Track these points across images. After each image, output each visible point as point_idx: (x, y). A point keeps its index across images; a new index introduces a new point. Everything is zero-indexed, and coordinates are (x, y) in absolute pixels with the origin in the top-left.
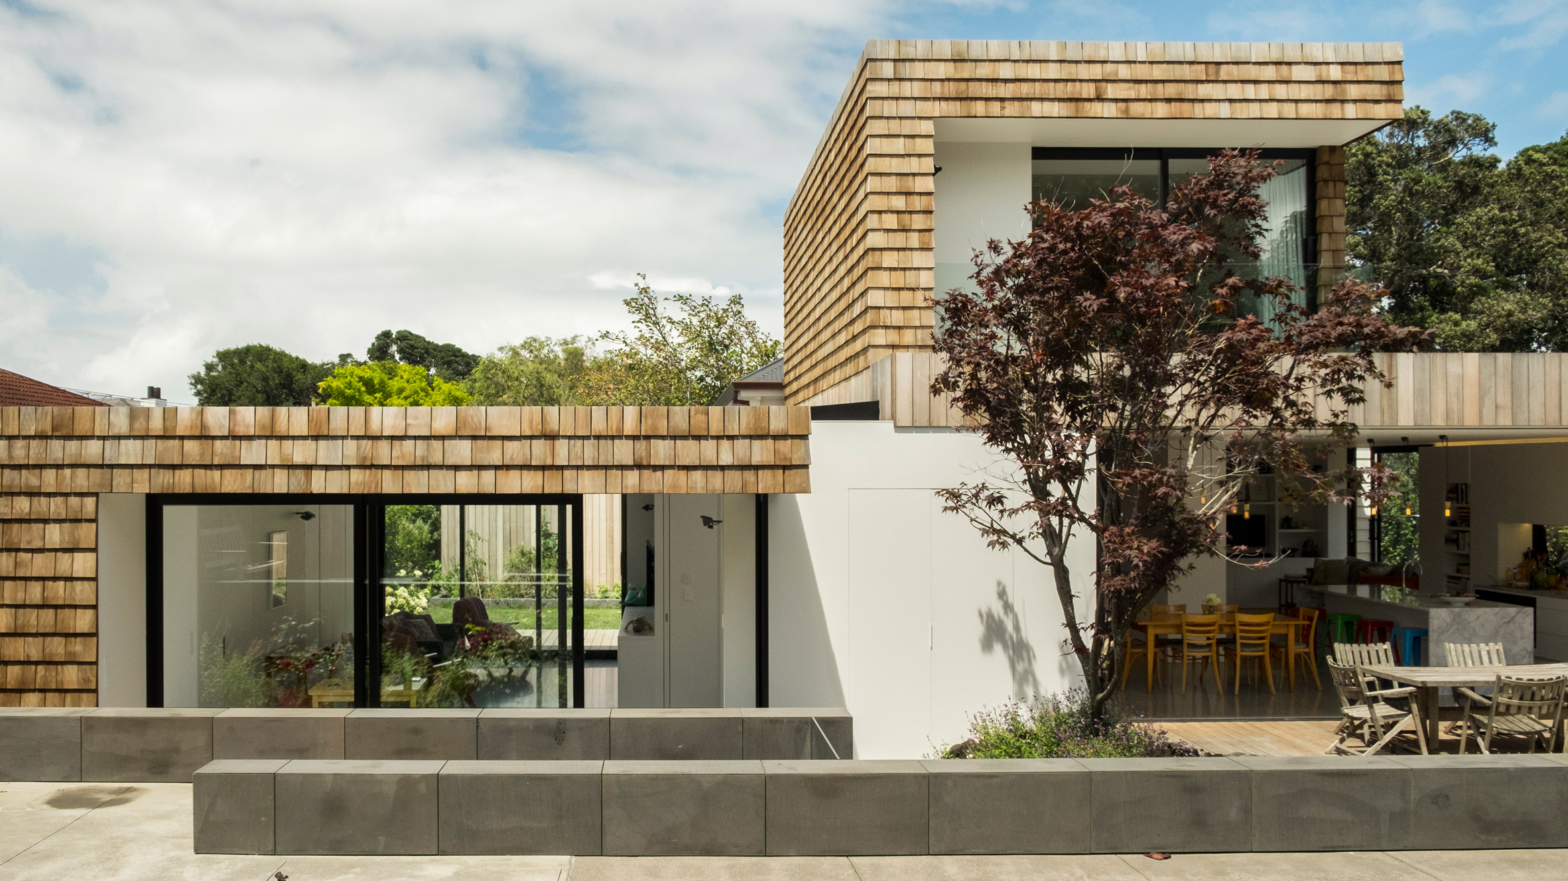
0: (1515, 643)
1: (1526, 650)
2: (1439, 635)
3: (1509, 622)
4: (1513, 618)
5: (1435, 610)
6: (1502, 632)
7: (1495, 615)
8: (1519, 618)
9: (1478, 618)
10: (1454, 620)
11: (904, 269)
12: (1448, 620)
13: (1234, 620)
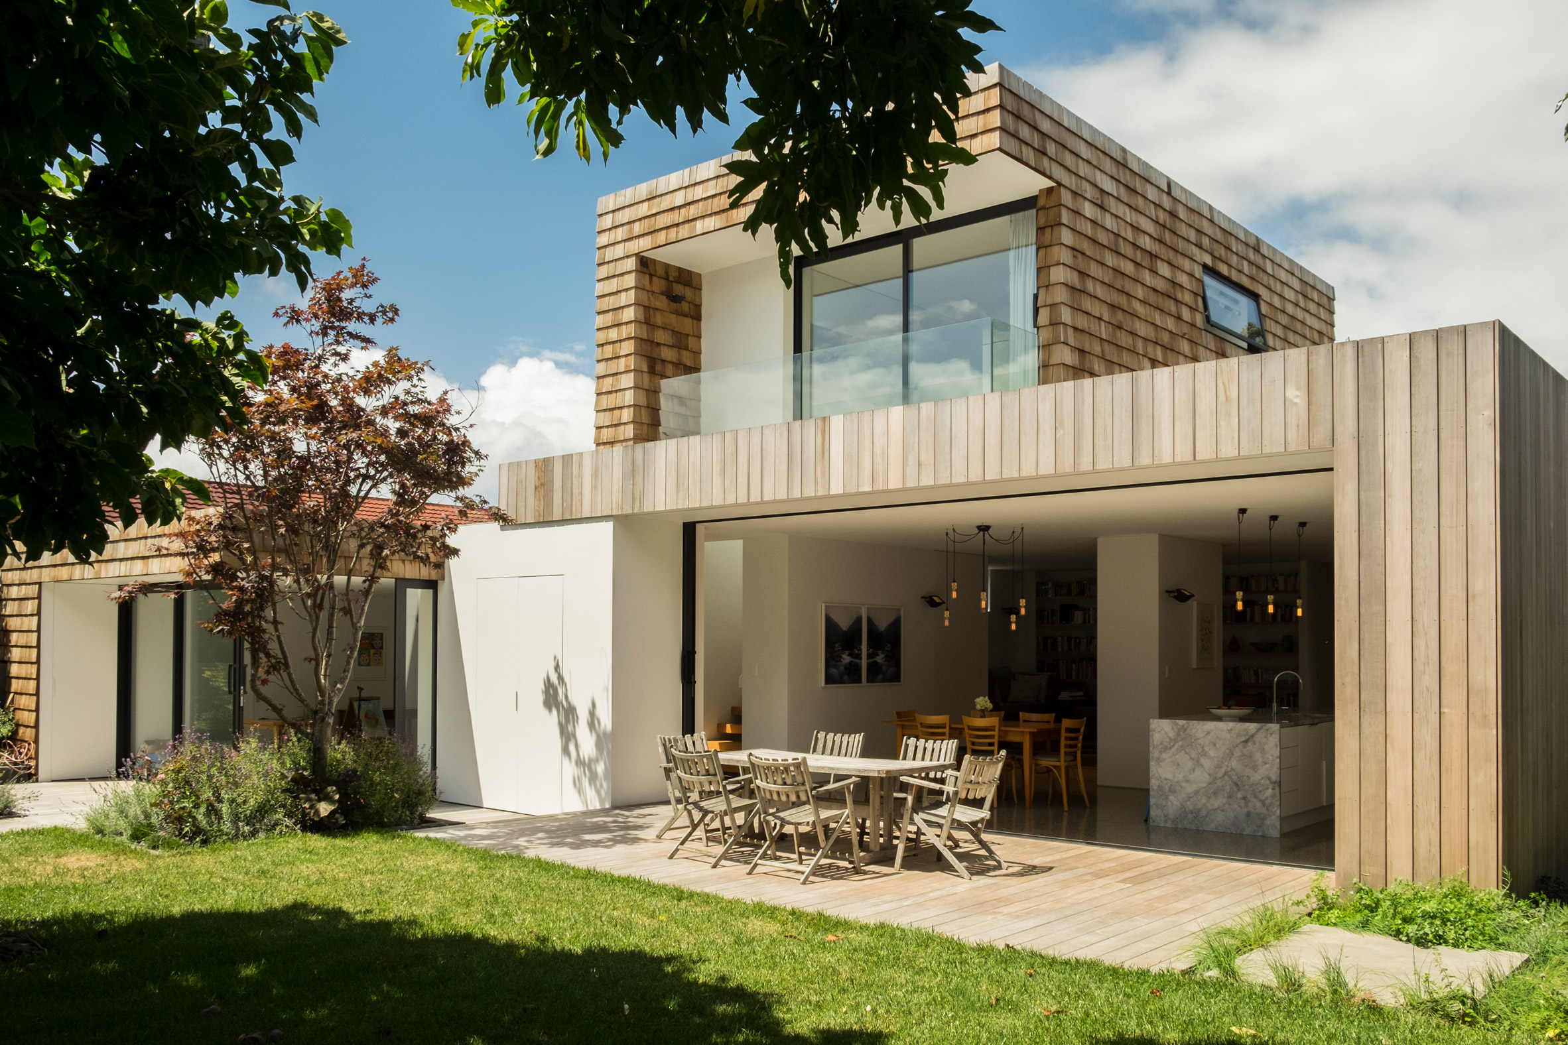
0: (1255, 768)
1: (1269, 778)
2: (1161, 752)
3: (1246, 741)
4: (1252, 736)
5: (1156, 721)
6: (1237, 753)
7: (1230, 731)
8: (1260, 737)
9: (1208, 733)
10: (1178, 734)
11: (616, 391)
12: (1172, 734)
13: (961, 722)
